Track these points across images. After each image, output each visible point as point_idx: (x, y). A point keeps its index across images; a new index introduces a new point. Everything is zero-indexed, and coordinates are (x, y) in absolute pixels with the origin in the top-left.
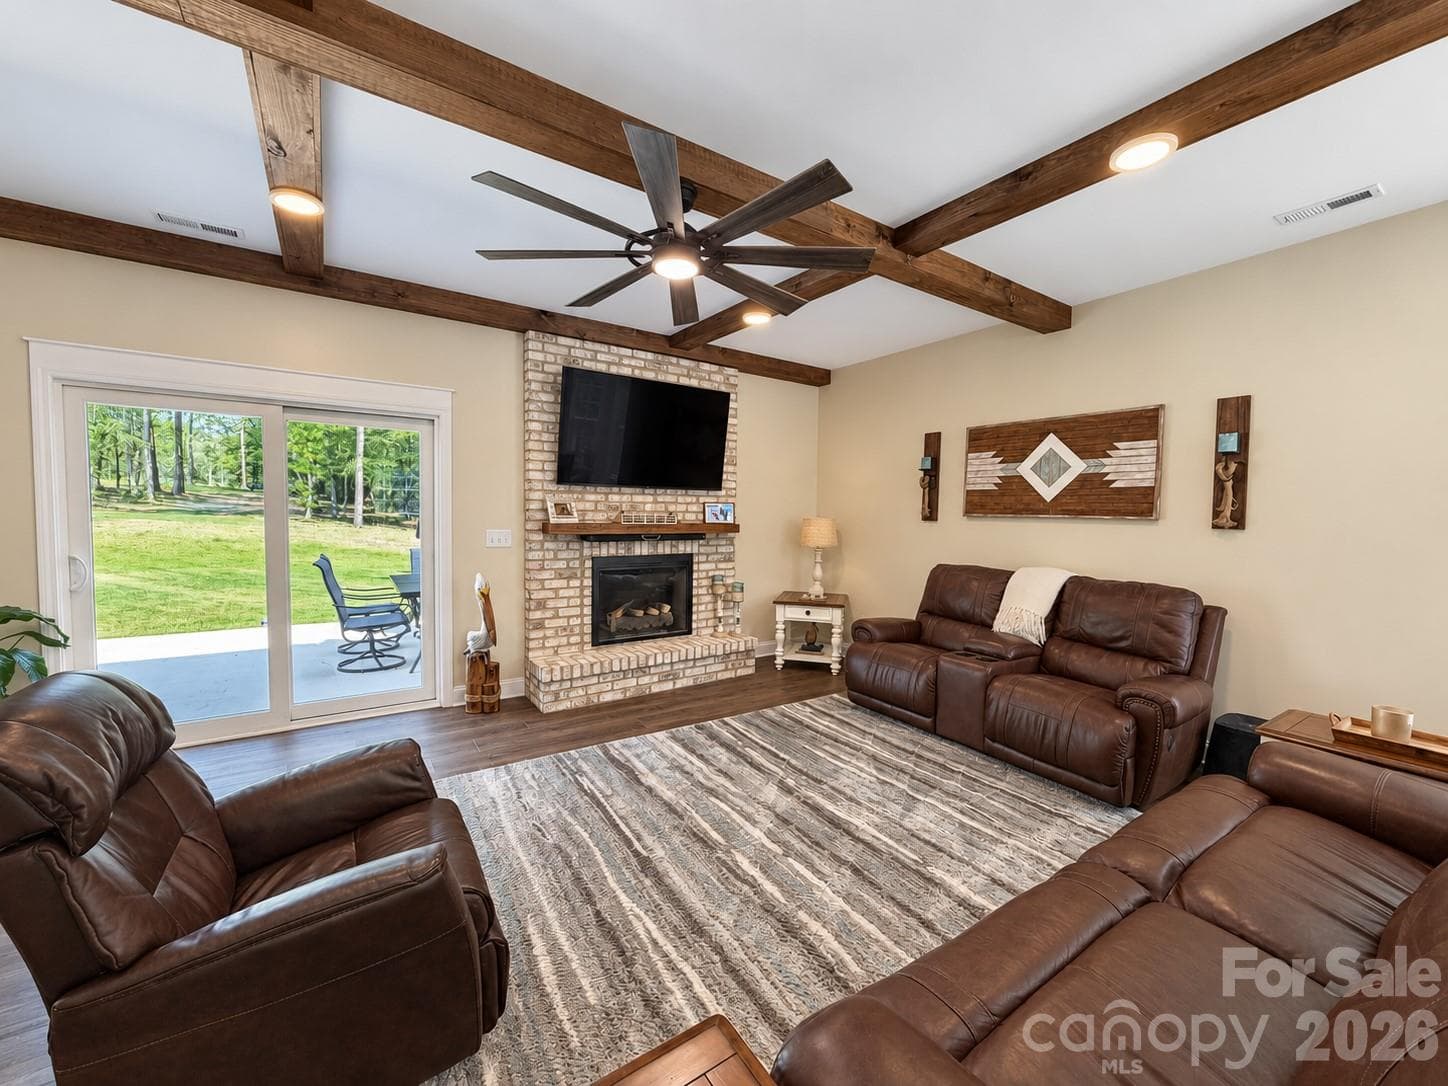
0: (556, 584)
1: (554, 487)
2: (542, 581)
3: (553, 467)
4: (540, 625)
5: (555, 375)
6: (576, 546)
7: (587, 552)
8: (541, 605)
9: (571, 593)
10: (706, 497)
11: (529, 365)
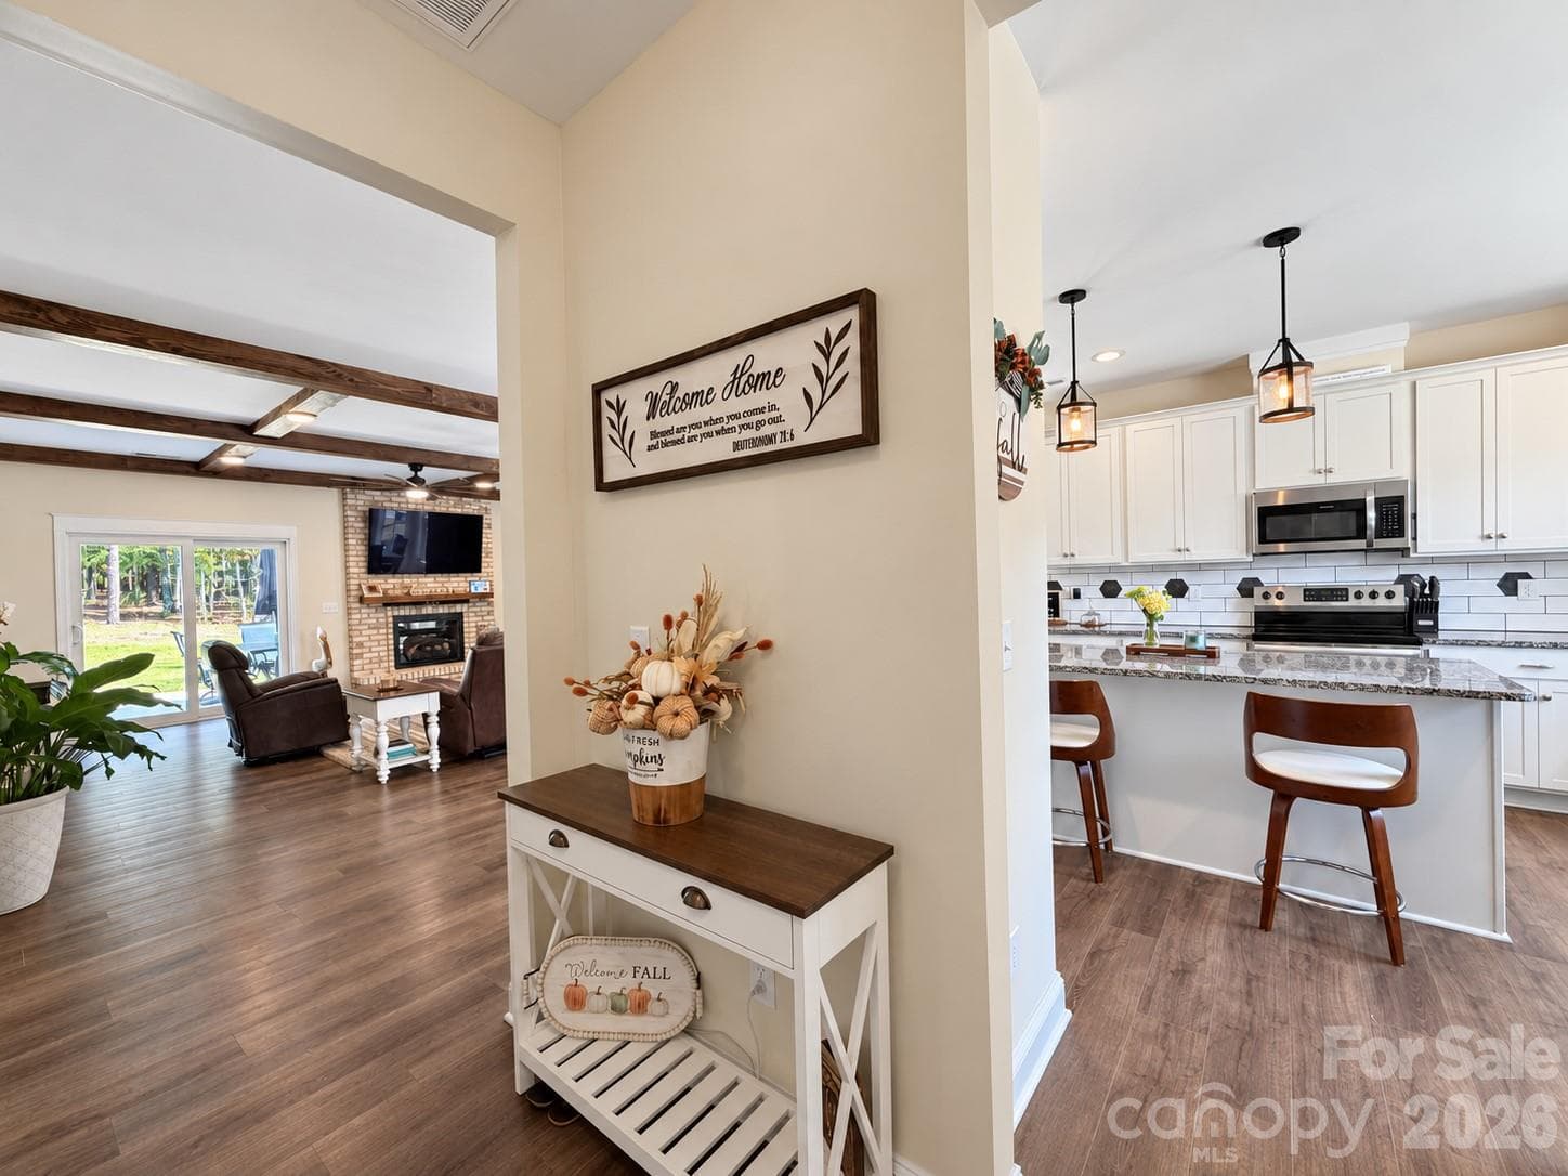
0: (368, 632)
1: (366, 576)
2: (360, 631)
3: (365, 564)
4: (360, 656)
5: (364, 512)
6: (383, 609)
7: (389, 613)
8: (360, 645)
9: (381, 637)
10: (470, 577)
11: (347, 508)
